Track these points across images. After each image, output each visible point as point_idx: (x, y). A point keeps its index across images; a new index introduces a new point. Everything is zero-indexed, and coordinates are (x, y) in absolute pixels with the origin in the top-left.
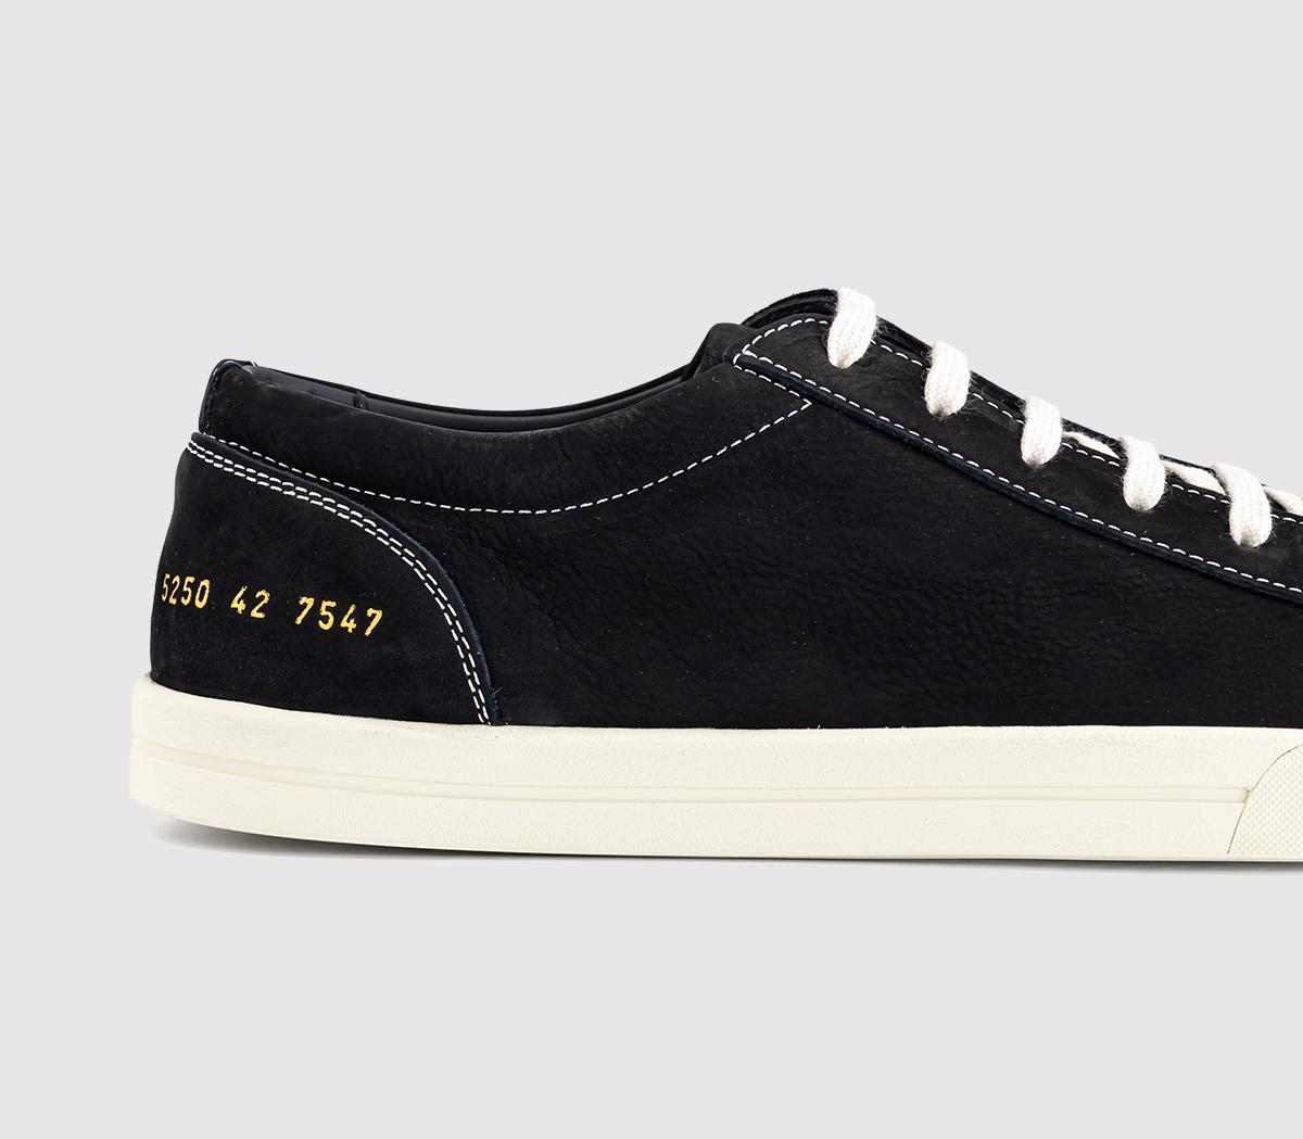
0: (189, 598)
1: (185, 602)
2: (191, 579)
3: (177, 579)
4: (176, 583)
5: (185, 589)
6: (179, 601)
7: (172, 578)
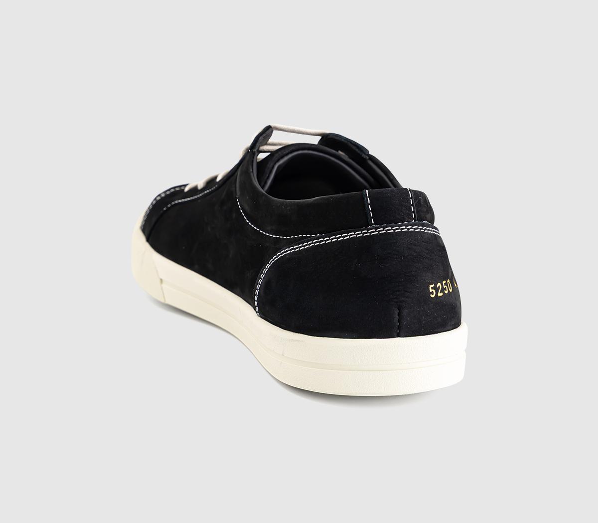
0: (447, 290)
1: (446, 292)
2: (444, 282)
3: (439, 284)
4: (439, 286)
5: (444, 287)
6: (444, 293)
7: (436, 285)
